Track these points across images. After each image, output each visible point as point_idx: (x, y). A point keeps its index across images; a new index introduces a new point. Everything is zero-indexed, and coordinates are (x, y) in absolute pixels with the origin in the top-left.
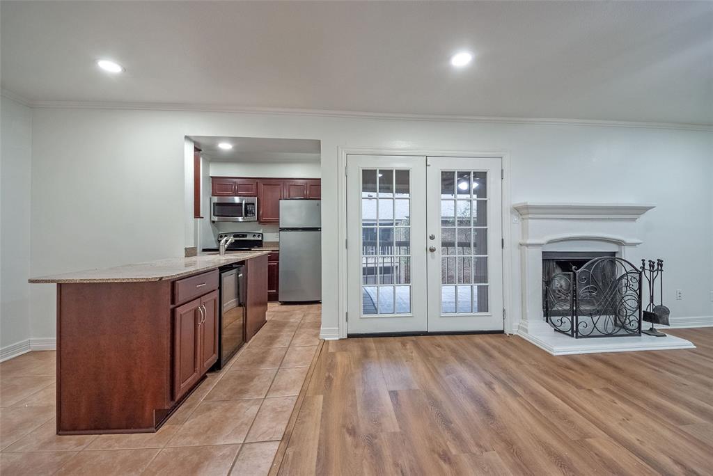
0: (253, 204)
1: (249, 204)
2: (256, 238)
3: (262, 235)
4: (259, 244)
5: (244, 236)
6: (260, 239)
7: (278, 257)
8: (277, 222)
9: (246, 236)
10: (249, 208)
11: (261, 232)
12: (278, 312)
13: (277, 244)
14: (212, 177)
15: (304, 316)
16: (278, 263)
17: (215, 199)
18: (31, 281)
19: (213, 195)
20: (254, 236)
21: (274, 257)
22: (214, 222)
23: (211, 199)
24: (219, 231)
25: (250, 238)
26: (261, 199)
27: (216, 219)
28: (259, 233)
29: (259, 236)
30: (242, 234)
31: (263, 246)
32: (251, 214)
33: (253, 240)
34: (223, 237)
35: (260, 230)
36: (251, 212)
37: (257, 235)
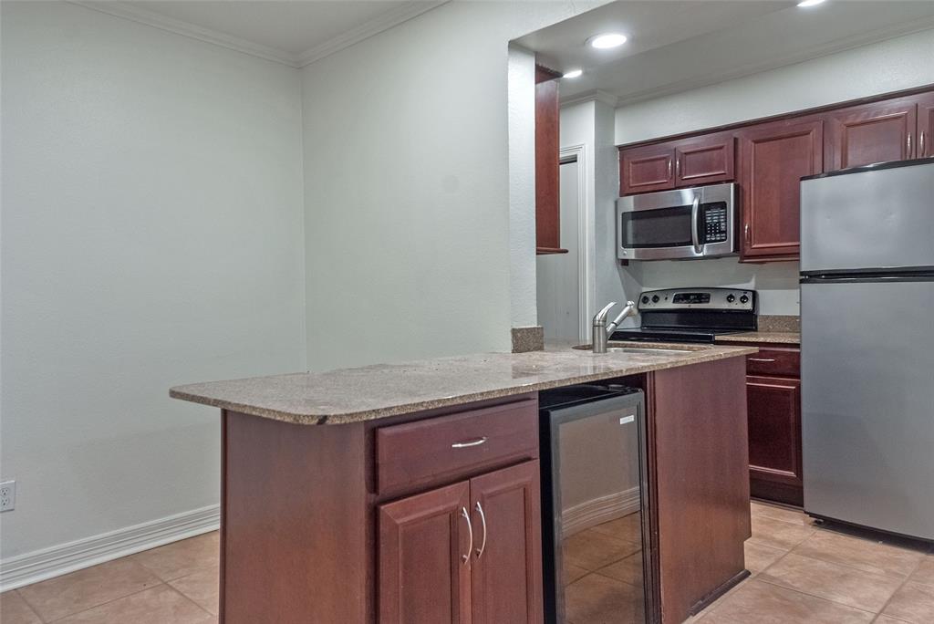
0: (723, 205)
1: (709, 206)
2: (737, 305)
3: (754, 294)
4: (746, 321)
5: (701, 298)
6: (748, 306)
7: (798, 367)
8: (794, 254)
9: (706, 298)
10: (712, 216)
11: (750, 286)
12: (795, 548)
13: (793, 323)
14: (621, 148)
15: (897, 596)
16: (799, 387)
17: (630, 204)
18: (174, 394)
19: (624, 193)
20: (730, 299)
21: (785, 363)
22: (625, 262)
23: (616, 203)
24: (642, 285)
25: (718, 303)
26: (746, 187)
27: (631, 254)
28: (746, 291)
29: (745, 297)
30: (696, 294)
31: (759, 327)
32: (716, 233)
33: (726, 310)
34: (651, 301)
35: (748, 281)
36: (716, 229)
37: (738, 296)
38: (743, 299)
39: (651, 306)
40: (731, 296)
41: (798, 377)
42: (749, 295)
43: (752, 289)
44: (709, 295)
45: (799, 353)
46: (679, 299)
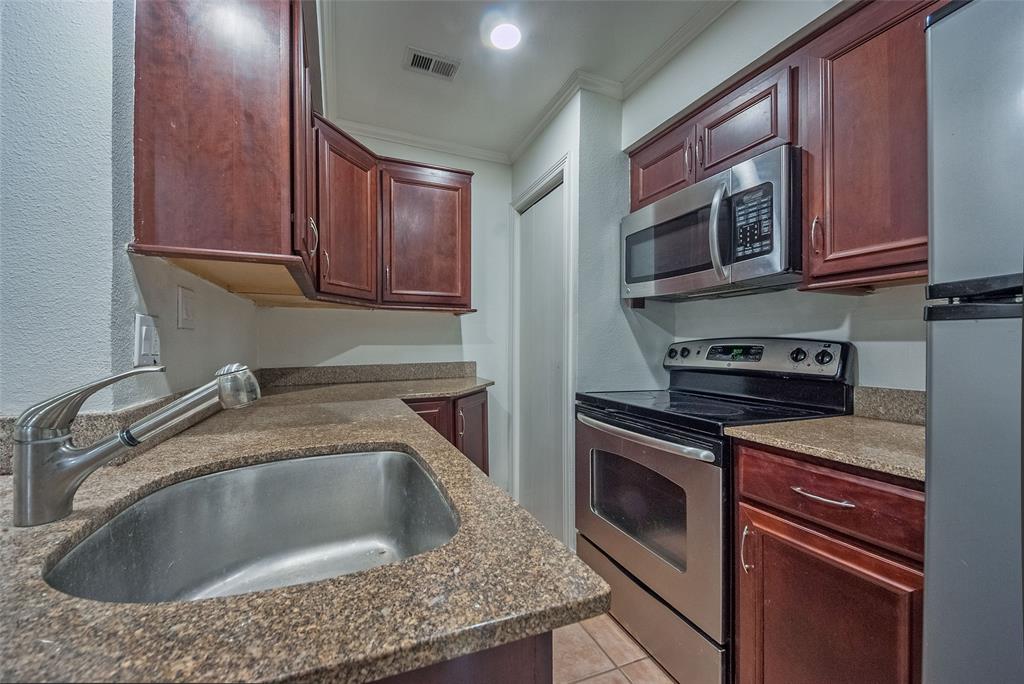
0: (767, 190)
1: (741, 198)
2: (809, 367)
3: (847, 349)
5: (750, 352)
9: (757, 354)
10: (747, 214)
17: (648, 217)
19: (633, 209)
20: (797, 356)
22: (639, 303)
24: (674, 334)
25: (776, 362)
26: (816, 147)
27: (647, 289)
28: (829, 343)
29: (824, 354)
30: (741, 347)
31: (857, 408)
32: (753, 241)
33: (789, 374)
34: (678, 356)
35: (837, 326)
36: (753, 235)
37: (813, 351)
38: (822, 358)
39: (679, 362)
40: (799, 351)
41: (919, 564)
42: (836, 351)
43: (844, 339)
44: (762, 349)
45: (924, 503)
46: (715, 354)
